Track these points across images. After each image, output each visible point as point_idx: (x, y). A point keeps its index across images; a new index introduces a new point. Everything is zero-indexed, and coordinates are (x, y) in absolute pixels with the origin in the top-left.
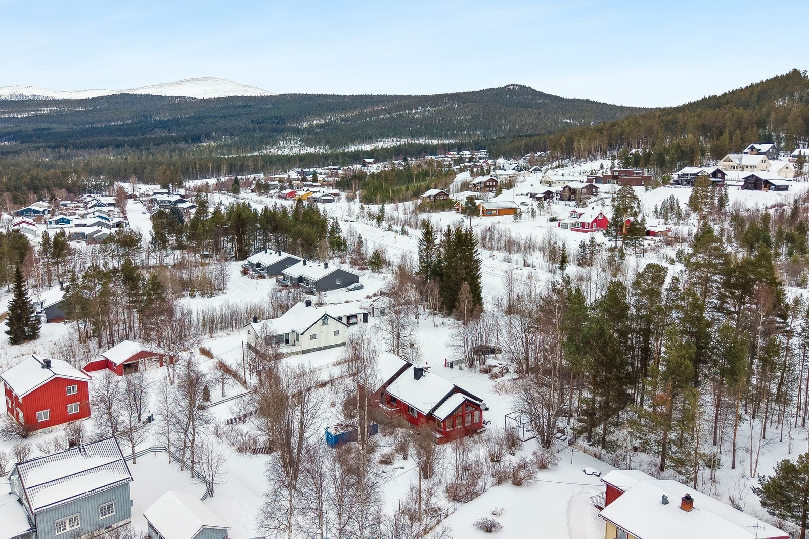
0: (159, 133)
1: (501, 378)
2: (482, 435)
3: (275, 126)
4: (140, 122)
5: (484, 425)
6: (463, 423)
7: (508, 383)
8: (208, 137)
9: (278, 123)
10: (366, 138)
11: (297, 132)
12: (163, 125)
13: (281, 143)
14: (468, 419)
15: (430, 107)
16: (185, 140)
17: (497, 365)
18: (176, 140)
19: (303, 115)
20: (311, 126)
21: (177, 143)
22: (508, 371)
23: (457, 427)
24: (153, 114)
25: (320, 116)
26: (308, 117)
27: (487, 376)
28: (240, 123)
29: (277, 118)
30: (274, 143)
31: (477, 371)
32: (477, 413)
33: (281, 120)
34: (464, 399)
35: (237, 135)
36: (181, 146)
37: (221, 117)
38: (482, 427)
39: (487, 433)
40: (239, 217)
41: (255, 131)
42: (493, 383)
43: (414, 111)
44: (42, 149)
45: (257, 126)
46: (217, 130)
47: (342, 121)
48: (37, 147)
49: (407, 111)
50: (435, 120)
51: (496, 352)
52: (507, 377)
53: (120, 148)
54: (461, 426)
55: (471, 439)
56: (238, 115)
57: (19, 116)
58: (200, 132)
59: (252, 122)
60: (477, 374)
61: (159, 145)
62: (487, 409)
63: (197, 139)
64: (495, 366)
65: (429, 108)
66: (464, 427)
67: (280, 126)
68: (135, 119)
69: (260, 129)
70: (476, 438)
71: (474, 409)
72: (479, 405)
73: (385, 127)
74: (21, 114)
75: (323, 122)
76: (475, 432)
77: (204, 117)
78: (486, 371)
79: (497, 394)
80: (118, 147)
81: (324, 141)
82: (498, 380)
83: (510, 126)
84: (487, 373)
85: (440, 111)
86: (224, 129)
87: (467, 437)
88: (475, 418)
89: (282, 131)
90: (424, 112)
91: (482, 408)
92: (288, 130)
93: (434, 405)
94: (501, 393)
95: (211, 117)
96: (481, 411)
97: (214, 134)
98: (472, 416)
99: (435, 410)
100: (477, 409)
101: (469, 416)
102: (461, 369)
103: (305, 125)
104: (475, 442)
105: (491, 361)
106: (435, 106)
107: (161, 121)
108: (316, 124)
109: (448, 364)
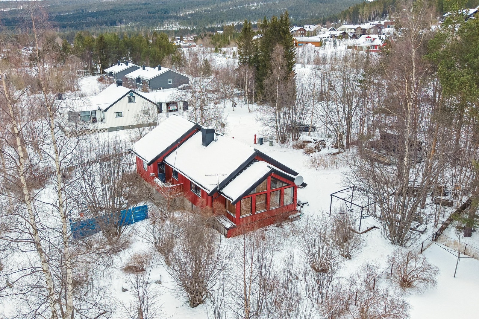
0: (90, 19)
1: (318, 153)
2: (296, 222)
3: (162, 15)
4: (78, 13)
5: (298, 208)
6: (267, 204)
7: (328, 157)
8: (121, 22)
9: (165, 13)
10: (220, 22)
11: (176, 18)
12: (93, 15)
13: (166, 25)
14: (275, 199)
15: (262, 2)
16: (106, 24)
17: (312, 141)
18: (101, 24)
19: (181, 9)
20: (186, 14)
21: (101, 25)
22: (324, 146)
23: (257, 212)
24: (87, 9)
25: (192, 9)
26: (184, 9)
27: (302, 151)
28: (141, 14)
29: (164, 10)
30: (162, 25)
31: (289, 146)
32: (289, 191)
33: (166, 11)
34: (269, 170)
35: (139, 21)
36: (103, 27)
37: (130, 10)
38: (296, 211)
39: (303, 220)
40: (101, 40)
41: (150, 18)
42: (308, 157)
43: (251, 5)
44: (15, 29)
45: (152, 15)
46: (126, 18)
47: (205, 11)
48: (13, 28)
49: (247, 5)
50: (265, 11)
51: (310, 129)
52: (324, 151)
53: (65, 28)
54: (264, 210)
55: (279, 230)
56: (140, 9)
57: (5, 11)
58: (116, 19)
59: (149, 13)
60: (289, 150)
61: (89, 26)
62: (304, 185)
63: (113, 23)
64: (310, 142)
65: (260, 3)
66: (269, 211)
67: (166, 15)
68: (76, 11)
69: (153, 17)
70: (287, 227)
71: (285, 185)
72: (293, 180)
73: (233, 15)
74: (6, 9)
75: (193, 12)
76: (286, 218)
77: (119, 10)
78: (301, 147)
79: (314, 169)
80: (63, 27)
81: (193, 23)
82: (313, 155)
83: (313, 13)
84: (301, 148)
85: (268, 5)
86: (131, 17)
87: (272, 227)
88: (286, 198)
89: (167, 18)
90: (258, 5)
91: (297, 183)
92: (171, 17)
93: (222, 179)
94: (319, 168)
95: (123, 10)
96: (295, 188)
97: (124, 20)
98: (282, 194)
99: (224, 186)
100: (289, 185)
101: (277, 194)
102: (271, 145)
103: (182, 14)
104: (285, 236)
105: (304, 137)
106: (265, 2)
107: (92, 13)
108: (189, 13)
109: (258, 140)
